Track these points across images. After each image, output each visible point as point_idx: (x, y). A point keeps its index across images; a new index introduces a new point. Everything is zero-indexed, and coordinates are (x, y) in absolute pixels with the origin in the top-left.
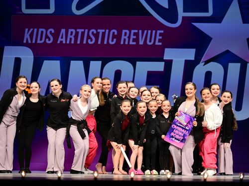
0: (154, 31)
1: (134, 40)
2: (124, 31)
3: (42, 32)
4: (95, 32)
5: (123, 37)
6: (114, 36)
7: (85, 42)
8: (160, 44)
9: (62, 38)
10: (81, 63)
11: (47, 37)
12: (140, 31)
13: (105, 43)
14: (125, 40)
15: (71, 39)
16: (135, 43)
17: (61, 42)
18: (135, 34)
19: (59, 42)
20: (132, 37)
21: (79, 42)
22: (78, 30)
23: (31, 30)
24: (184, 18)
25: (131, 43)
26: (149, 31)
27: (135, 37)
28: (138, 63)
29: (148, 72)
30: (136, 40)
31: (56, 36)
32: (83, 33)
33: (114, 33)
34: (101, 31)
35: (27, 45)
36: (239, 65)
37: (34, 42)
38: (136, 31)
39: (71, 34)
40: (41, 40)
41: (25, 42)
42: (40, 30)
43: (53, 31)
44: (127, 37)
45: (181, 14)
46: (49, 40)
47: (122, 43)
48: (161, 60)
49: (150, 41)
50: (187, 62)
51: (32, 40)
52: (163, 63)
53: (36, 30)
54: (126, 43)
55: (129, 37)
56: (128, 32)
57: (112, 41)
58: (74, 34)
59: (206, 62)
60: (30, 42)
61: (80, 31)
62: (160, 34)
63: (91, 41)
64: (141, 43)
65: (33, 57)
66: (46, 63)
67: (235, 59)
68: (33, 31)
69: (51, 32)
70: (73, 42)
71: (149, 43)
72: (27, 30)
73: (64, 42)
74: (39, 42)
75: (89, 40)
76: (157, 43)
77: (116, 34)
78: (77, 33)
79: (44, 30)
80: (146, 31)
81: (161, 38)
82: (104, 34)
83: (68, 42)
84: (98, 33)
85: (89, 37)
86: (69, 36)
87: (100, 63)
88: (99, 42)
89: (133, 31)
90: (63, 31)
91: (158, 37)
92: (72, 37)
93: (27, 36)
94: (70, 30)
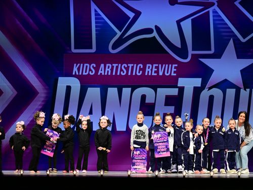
0: (170, 65)
1: (155, 72)
2: (148, 65)
3: (87, 66)
4: (126, 66)
5: (147, 70)
6: (140, 69)
7: (118, 74)
8: (175, 75)
9: (101, 70)
10: (115, 90)
11: (90, 70)
12: (160, 65)
13: (134, 74)
14: (148, 72)
15: (108, 71)
16: (156, 74)
17: (101, 74)
18: (156, 67)
19: (99, 74)
20: (154, 69)
21: (114, 74)
22: (113, 65)
23: (79, 65)
24: (193, 55)
25: (153, 74)
26: (167, 65)
27: (156, 70)
28: (159, 89)
29: (166, 96)
30: (157, 72)
31: (97, 69)
32: (117, 67)
33: (140, 66)
34: (130, 65)
35: (75, 76)
36: (234, 90)
37: (80, 74)
38: (157, 65)
39: (109, 68)
40: (86, 72)
41: (74, 74)
42: (85, 65)
43: (95, 66)
44: (150, 70)
45: (191, 52)
46: (92, 72)
47: (146, 74)
48: (176, 87)
49: (168, 73)
50: (195, 88)
51: (79, 73)
52: (177, 90)
53: (82, 65)
54: (150, 74)
55: (152, 70)
56: (151, 66)
57: (139, 72)
58: (110, 68)
59: (210, 88)
60: (77, 74)
61: (115, 65)
62: (175, 68)
63: (124, 72)
64: (161, 74)
65: (80, 85)
66: (89, 89)
67: (232, 86)
68: (80, 66)
69: (93, 66)
70: (109, 74)
71: (166, 74)
72: (75, 65)
73: (103, 74)
74: (84, 74)
75: (122, 72)
76: (173, 74)
77: (142, 67)
78: (113, 67)
79: (88, 65)
80: (164, 65)
81: (175, 70)
82: (133, 68)
83: (106, 74)
84: (128, 67)
85: (121, 70)
86: (107, 70)
87: (130, 89)
88: (129, 74)
89: (154, 65)
90: (102, 65)
91: (174, 70)
92: (109, 70)
93: (75, 69)
94: (107, 65)
